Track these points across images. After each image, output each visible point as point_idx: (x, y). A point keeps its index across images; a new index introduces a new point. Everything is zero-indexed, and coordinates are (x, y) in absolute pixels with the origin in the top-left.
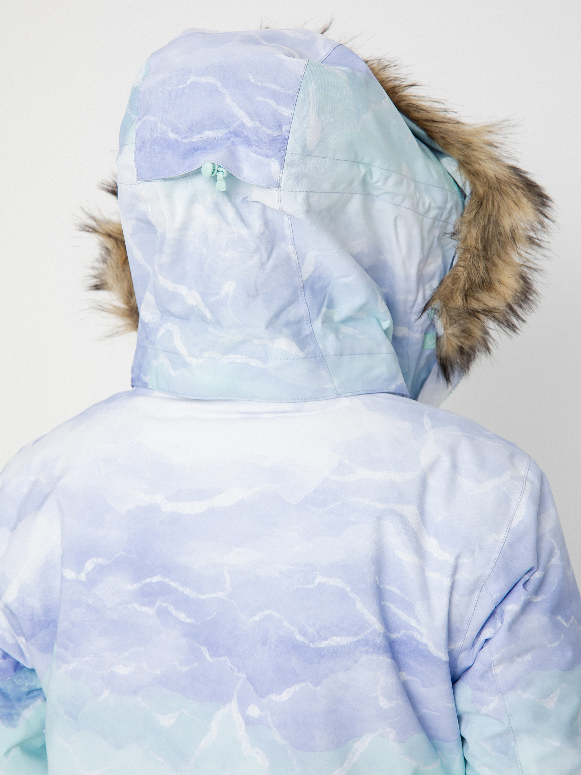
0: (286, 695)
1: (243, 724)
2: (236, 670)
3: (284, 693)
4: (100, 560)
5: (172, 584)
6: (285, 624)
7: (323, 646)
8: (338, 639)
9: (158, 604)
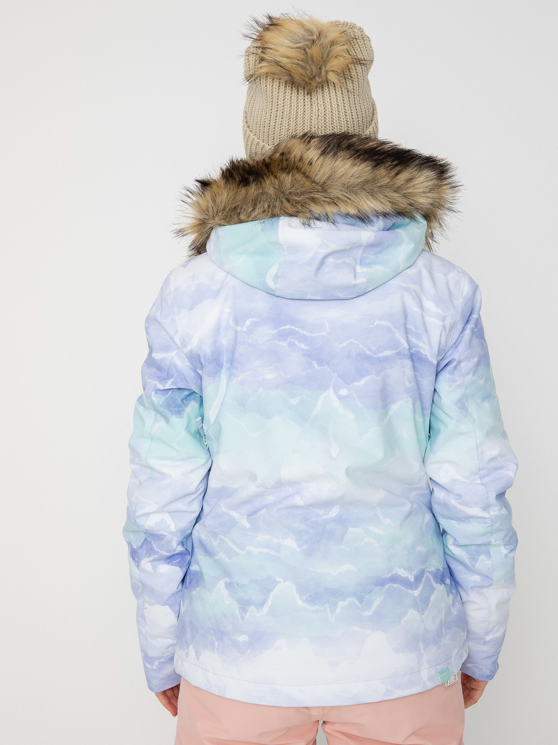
0: (362, 382)
1: (338, 400)
2: (332, 372)
3: (361, 381)
4: (254, 319)
5: (296, 329)
6: (360, 346)
7: (380, 356)
8: (388, 352)
9: (288, 340)
